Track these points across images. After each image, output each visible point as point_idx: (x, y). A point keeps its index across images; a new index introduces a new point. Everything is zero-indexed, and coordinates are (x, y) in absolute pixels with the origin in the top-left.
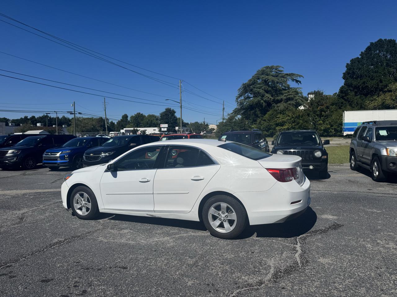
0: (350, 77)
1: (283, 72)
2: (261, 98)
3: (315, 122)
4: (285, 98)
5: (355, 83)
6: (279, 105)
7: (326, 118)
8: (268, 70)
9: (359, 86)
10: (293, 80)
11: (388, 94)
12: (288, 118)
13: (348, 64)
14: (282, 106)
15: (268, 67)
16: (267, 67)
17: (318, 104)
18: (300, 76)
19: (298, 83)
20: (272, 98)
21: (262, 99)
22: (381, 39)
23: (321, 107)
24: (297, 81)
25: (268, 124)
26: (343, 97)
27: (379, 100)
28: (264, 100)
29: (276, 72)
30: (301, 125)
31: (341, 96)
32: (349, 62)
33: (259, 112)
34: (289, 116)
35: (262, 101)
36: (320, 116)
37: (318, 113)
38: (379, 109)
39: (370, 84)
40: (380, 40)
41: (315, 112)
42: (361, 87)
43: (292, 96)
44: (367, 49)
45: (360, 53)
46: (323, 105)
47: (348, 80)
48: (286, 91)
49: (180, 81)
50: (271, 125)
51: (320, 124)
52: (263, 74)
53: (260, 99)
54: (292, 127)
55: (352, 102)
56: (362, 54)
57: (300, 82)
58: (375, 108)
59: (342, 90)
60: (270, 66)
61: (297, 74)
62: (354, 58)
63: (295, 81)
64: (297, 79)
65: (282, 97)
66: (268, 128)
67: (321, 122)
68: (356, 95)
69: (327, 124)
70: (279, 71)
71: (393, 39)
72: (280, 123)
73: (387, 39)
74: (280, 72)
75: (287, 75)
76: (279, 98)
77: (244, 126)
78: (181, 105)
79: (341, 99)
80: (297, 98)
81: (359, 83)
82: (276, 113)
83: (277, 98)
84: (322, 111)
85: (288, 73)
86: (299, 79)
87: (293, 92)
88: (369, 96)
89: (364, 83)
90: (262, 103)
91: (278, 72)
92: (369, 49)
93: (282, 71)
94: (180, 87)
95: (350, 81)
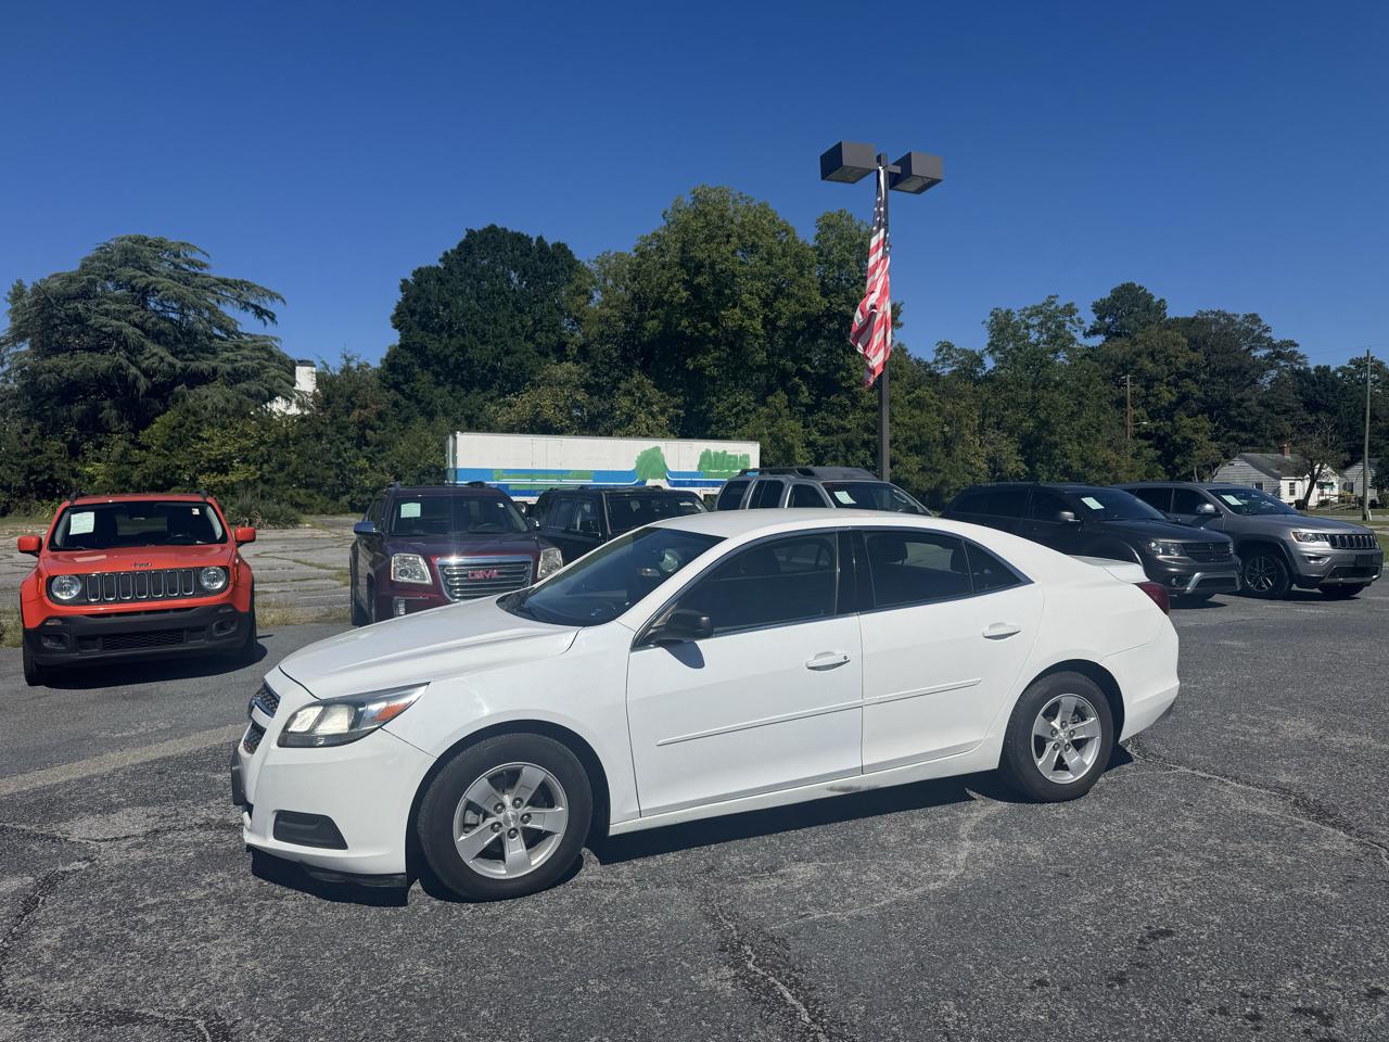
0: (419, 323)
1: (205, 271)
2: (128, 358)
3: (345, 461)
4: (228, 367)
5: (433, 346)
6: (203, 390)
7: (379, 452)
8: (147, 253)
9: (446, 358)
10: (246, 306)
11: (546, 392)
12: (245, 442)
13: (405, 281)
14: (214, 395)
15: (146, 239)
16: (143, 240)
17: (352, 403)
18: (273, 296)
19: (266, 318)
20: (179, 364)
21: (136, 364)
22: (494, 226)
23: (362, 411)
24: (260, 312)
25: (162, 462)
26: (396, 386)
27: (523, 404)
28: (144, 365)
29: (177, 266)
30: (294, 472)
31: (391, 382)
32: (410, 278)
33: (114, 412)
34: (246, 435)
35: (133, 370)
36: (361, 442)
37: (353, 431)
38: (523, 431)
39: (481, 353)
40: (492, 228)
41: (342, 429)
42: (452, 360)
43: (254, 364)
44: (461, 245)
45: (441, 256)
46: (366, 407)
47: (411, 333)
48: (227, 345)
50: (179, 467)
51: (362, 471)
52: (125, 263)
53: (125, 363)
54: (262, 477)
55: (429, 403)
56: (446, 258)
57: (272, 318)
58: (510, 429)
59: (392, 363)
60: (152, 235)
61: (262, 288)
62: (424, 265)
63: (252, 310)
64: (263, 306)
65: (214, 364)
66: (165, 479)
67: (363, 462)
68: (438, 384)
69: (383, 470)
70: (191, 263)
71: (525, 234)
72: (216, 461)
73: (510, 231)
74: (192, 270)
75: (225, 282)
76: (204, 365)
77: (51, 468)
79: (392, 391)
80: (272, 374)
81: (446, 346)
82: (197, 422)
83: (197, 363)
84: (364, 425)
85: (231, 277)
86: (267, 305)
87: (254, 349)
88: (476, 390)
89: (462, 349)
90: (136, 378)
91: (186, 266)
92: (466, 247)
93: (203, 266)
95: (418, 336)
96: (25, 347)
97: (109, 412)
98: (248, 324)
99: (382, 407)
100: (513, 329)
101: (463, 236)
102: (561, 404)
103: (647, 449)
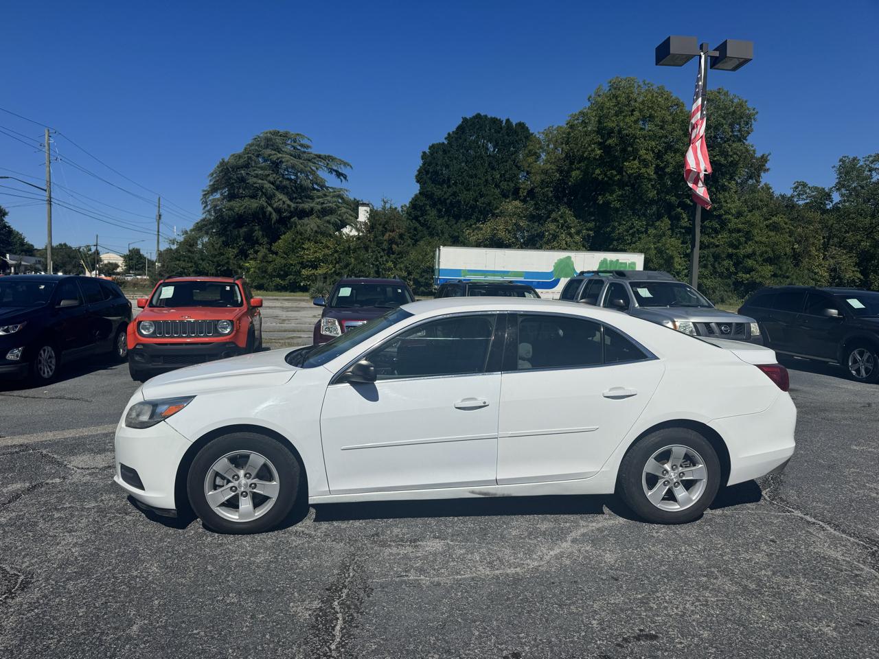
0: (430, 179)
1: (309, 150)
2: (266, 202)
3: (380, 263)
4: (319, 207)
5: (438, 193)
6: (306, 220)
7: (399, 258)
8: (278, 140)
9: (445, 199)
10: (331, 170)
11: (501, 220)
12: (327, 251)
13: (424, 153)
14: (311, 224)
15: (279, 132)
16: (276, 133)
17: (386, 229)
18: (346, 164)
19: (342, 178)
20: (293, 205)
21: (270, 205)
22: (479, 114)
23: (391, 234)
24: (339, 174)
25: (283, 261)
26: (416, 218)
27: (487, 228)
28: (275, 206)
29: (295, 148)
30: (353, 269)
31: (413, 216)
32: (427, 151)
33: (261, 233)
34: (328, 247)
35: (269, 209)
36: (390, 251)
37: (385, 246)
38: (486, 246)
39: (466, 196)
40: (478, 116)
41: (379, 244)
42: (448, 201)
43: (333, 205)
44: (458, 128)
45: (446, 136)
46: (394, 231)
47: (426, 185)
48: (319, 194)
49: (46, 132)
50: (292, 265)
51: (390, 269)
52: (267, 147)
53: (265, 204)
54: (335, 271)
55: (434, 228)
56: (449, 137)
57: (345, 178)
58: (478, 245)
59: (414, 204)
60: (282, 131)
61: (340, 160)
62: (435, 142)
63: (334, 173)
64: (340, 171)
65: (312, 205)
66: (284, 271)
67: (390, 264)
68: (440, 217)
69: (401, 269)
70: (302, 145)
71: (499, 118)
72: (311, 261)
73: (489, 117)
74: (302, 150)
75: (319, 157)
76: (307, 206)
77: (228, 263)
78: (50, 198)
79: (414, 221)
80: (343, 211)
81: (445, 193)
82: (301, 239)
83: (303, 205)
84: (391, 241)
85: (322, 154)
86: (342, 170)
87: (334, 197)
88: (462, 220)
89: (454, 194)
90: (271, 214)
91: (299, 148)
92: (461, 129)
93: (308, 147)
94: (47, 147)
95: (430, 187)
96: (218, 196)
97: (258, 233)
98: (331, 181)
99: (402, 231)
100: (486, 181)
101: (460, 122)
102: (510, 228)
103: (562, 257)
